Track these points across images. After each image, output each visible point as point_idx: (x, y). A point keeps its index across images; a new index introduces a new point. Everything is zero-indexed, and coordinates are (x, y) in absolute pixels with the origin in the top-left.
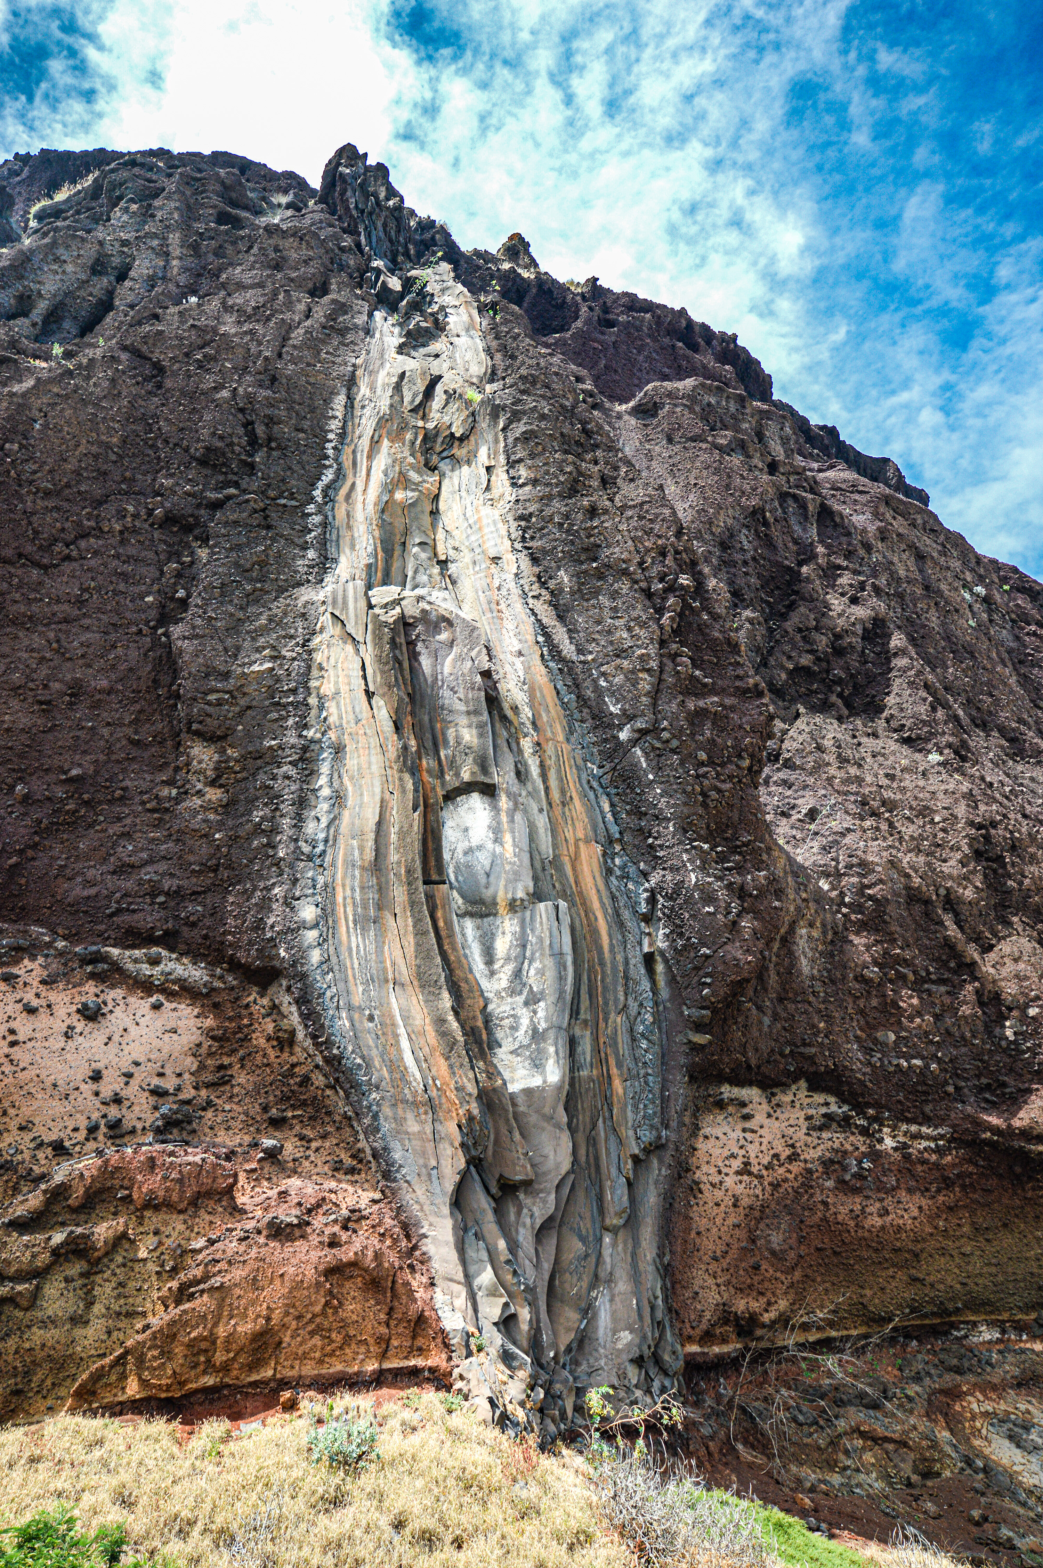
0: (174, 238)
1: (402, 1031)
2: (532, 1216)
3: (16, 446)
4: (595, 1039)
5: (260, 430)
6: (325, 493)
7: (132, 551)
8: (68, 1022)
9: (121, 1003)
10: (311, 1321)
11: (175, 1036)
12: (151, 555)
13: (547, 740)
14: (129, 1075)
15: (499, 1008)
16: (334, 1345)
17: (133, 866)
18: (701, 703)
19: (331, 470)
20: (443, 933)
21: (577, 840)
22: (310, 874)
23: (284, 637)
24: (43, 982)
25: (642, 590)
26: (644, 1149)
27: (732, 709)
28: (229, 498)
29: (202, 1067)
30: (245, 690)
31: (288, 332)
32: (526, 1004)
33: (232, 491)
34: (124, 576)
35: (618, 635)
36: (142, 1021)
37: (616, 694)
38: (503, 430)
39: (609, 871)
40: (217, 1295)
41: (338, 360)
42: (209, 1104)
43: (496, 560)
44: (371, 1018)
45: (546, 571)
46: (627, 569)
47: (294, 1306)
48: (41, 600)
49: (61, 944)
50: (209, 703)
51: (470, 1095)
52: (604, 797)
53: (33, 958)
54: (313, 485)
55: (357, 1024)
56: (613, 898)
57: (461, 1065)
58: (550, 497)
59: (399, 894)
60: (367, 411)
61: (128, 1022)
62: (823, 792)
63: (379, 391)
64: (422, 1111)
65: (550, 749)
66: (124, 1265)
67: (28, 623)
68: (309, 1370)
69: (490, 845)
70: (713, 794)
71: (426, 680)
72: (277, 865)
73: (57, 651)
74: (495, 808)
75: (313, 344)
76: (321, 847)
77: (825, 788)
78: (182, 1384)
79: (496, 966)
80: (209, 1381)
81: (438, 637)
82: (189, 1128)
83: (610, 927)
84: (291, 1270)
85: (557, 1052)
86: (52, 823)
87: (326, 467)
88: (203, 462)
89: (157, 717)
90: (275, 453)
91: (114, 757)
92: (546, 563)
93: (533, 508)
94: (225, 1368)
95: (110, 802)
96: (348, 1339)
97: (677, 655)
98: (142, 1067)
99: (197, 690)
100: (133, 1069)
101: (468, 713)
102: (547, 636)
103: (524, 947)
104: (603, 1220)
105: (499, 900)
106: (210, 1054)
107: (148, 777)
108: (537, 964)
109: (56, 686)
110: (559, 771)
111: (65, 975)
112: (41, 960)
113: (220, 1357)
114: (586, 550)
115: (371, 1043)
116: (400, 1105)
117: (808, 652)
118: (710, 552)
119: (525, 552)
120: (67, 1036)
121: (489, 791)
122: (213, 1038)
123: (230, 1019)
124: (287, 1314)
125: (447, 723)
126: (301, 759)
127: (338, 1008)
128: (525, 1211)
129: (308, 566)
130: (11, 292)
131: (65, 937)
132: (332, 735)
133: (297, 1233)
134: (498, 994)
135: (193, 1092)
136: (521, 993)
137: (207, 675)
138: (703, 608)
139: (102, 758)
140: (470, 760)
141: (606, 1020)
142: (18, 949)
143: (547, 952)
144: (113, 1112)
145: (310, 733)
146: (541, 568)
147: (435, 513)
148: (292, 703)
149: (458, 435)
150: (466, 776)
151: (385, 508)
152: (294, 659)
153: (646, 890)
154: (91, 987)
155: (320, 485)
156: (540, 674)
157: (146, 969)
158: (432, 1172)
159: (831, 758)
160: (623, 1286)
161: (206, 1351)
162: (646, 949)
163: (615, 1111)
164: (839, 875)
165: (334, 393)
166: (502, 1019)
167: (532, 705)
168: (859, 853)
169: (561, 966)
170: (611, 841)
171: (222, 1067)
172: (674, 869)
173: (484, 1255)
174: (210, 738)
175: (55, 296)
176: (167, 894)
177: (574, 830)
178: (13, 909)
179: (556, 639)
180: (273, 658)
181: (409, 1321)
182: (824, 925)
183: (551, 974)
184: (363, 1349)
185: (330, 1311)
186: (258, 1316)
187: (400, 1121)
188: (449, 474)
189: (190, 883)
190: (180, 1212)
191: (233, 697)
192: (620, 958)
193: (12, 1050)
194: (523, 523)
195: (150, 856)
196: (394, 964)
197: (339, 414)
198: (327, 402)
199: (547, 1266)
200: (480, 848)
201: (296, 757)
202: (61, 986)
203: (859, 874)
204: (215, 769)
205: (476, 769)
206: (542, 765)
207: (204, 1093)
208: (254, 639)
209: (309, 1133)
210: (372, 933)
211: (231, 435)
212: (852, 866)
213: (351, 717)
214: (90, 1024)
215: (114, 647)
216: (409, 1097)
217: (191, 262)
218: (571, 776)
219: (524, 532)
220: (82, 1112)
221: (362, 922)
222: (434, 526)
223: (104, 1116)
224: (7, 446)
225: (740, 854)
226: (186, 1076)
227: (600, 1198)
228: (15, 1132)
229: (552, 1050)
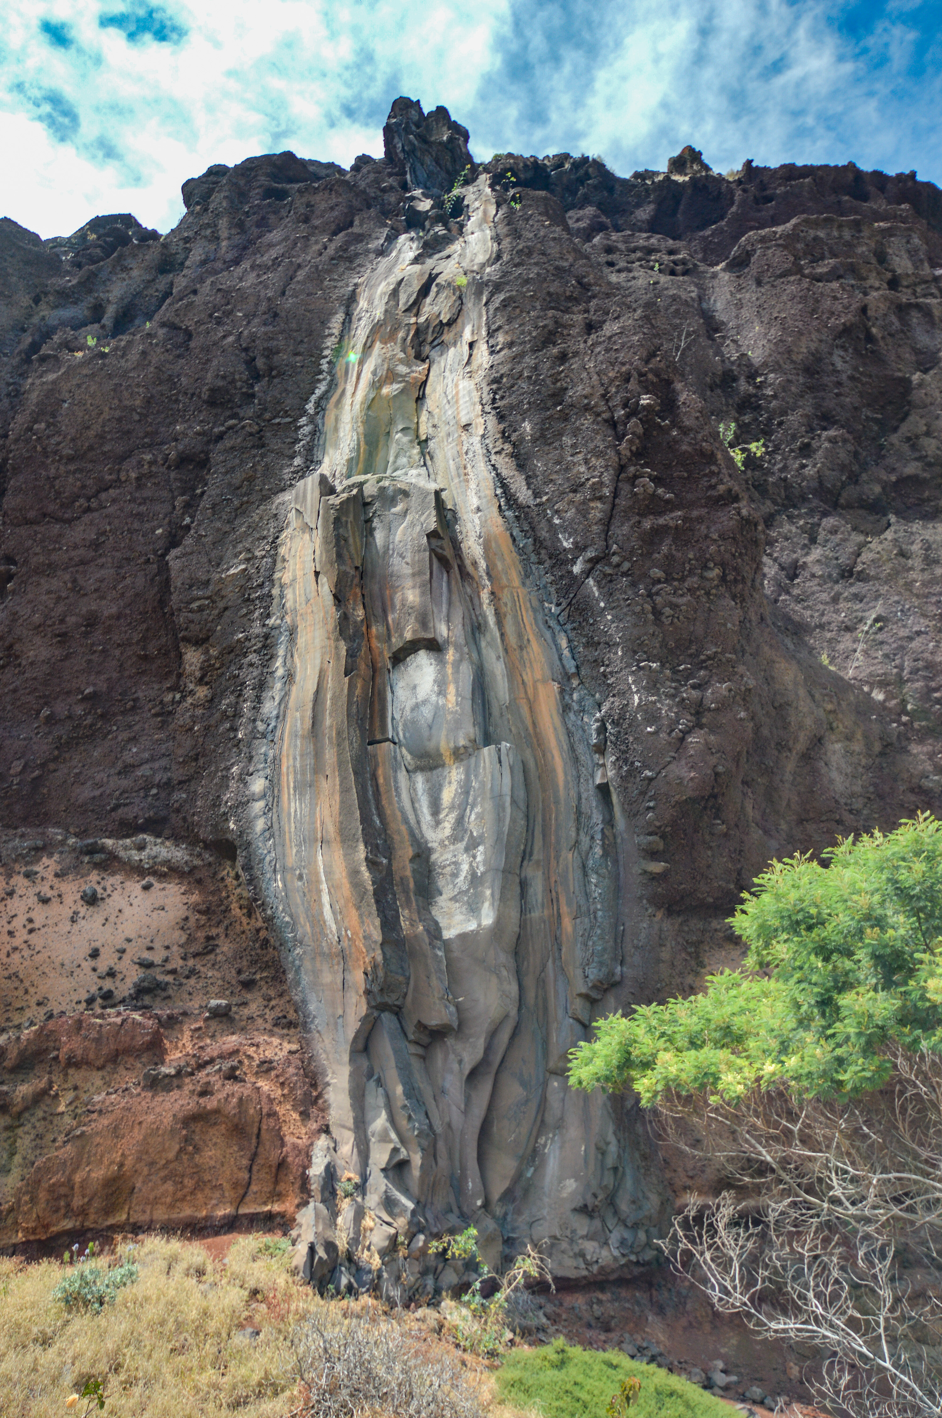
0: (223, 223)
1: (324, 887)
2: (460, 1062)
3: (43, 425)
4: (547, 878)
5: (260, 363)
6: (318, 404)
7: (147, 493)
8: (74, 908)
9: (119, 887)
10: (165, 1166)
11: (162, 913)
12: (165, 494)
13: (502, 588)
14: (123, 951)
15: (441, 857)
16: (186, 1190)
17: (134, 766)
18: (661, 521)
19: (324, 383)
20: (382, 789)
21: (535, 682)
22: (263, 750)
23: (258, 539)
24: (57, 875)
25: (606, 421)
26: (594, 987)
27: (700, 520)
28: (230, 428)
29: (191, 939)
30: (223, 593)
31: (295, 271)
32: (467, 850)
33: (232, 422)
34: (139, 516)
35: (575, 471)
36: (135, 902)
37: (567, 528)
38: (486, 304)
39: (566, 708)
40: (78, 1143)
41: (340, 284)
42: (193, 972)
43: (466, 427)
44: (300, 877)
45: (510, 426)
46: (588, 404)
47: (147, 1152)
48: (60, 549)
49: (71, 841)
50: (191, 611)
51: (376, 942)
52: (563, 635)
53: (50, 855)
54: (307, 400)
55: (288, 884)
56: (569, 734)
57: (370, 913)
58: (521, 355)
59: (330, 755)
60: (363, 323)
61: (123, 904)
62: (896, 598)
63: (376, 302)
64: (335, 962)
65: (505, 596)
66: (44, 1119)
67: (50, 569)
68: (160, 1214)
69: (434, 698)
70: (667, 611)
71: (377, 552)
72: (237, 745)
73: (73, 590)
74: (441, 662)
75: (317, 276)
76: (273, 724)
77: (899, 594)
78: (46, 1227)
79: (441, 816)
80: (68, 1224)
81: (394, 510)
82: (164, 994)
83: (565, 764)
84: (151, 1117)
85: (492, 895)
86: (73, 738)
87: (319, 381)
88: (212, 403)
89: (162, 632)
90: (276, 381)
91: (127, 673)
92: (511, 418)
93: (504, 370)
94: (83, 1212)
95: (123, 713)
96: (200, 1185)
97: (636, 477)
98: (133, 943)
99: (181, 601)
100: (126, 945)
101: (414, 575)
102: (504, 486)
103: (467, 793)
104: (547, 1063)
105: (442, 751)
106: (199, 927)
107: (156, 686)
108: (478, 809)
109: (71, 620)
110: (515, 617)
111: (75, 867)
112: (56, 857)
113: (77, 1202)
114: (553, 395)
115: (299, 901)
116: (319, 959)
117: (916, 459)
118: (789, 381)
119: (493, 412)
120: (73, 921)
121: (434, 646)
122: (199, 912)
123: (213, 893)
124: (139, 1160)
125: (394, 589)
126: (264, 646)
127: (275, 871)
128: (452, 1056)
129: (293, 472)
130: (85, 304)
131: (76, 835)
132: (288, 619)
133: (175, 1082)
134: (442, 843)
135: (181, 962)
136: (462, 840)
137: (191, 587)
138: (674, 424)
139: (115, 675)
140: (412, 619)
141: (557, 858)
142: (37, 849)
143: (488, 795)
144: (108, 984)
145: (271, 622)
146: (506, 424)
147: (420, 399)
148: (258, 598)
149: (445, 321)
150: (408, 635)
151: (370, 405)
152: (264, 557)
153: (597, 720)
154: (94, 876)
155: (313, 398)
156: (496, 524)
157: (136, 856)
158: (337, 1021)
159: (917, 563)
160: (574, 1131)
161: (66, 1196)
162: (598, 781)
163: (564, 950)
164: (901, 681)
165: (332, 313)
166: (445, 867)
167: (487, 556)
168: (926, 655)
169: (499, 807)
170: (568, 677)
171: (209, 938)
172: (622, 694)
173: (381, 1101)
174: (199, 642)
175: (122, 299)
176: (158, 786)
177: (532, 672)
178: (38, 816)
179: (513, 488)
180: (248, 560)
181: (270, 1166)
182: (866, 737)
183: (489, 818)
184: (217, 1194)
185: (185, 1157)
186: (112, 1163)
187: (316, 973)
188: (437, 359)
189: (177, 774)
190: (99, 1069)
191: (214, 602)
192: (573, 793)
193: (30, 936)
194: (494, 386)
195: (152, 756)
196: (323, 823)
197: (336, 332)
198: (324, 323)
199: (478, 1112)
200: (425, 702)
201: (259, 645)
202: (71, 877)
203: (925, 678)
204: (201, 669)
205: (417, 626)
206: (497, 613)
207: (191, 963)
208: (234, 547)
209: (272, 993)
210: (308, 797)
211: (233, 374)
212: (918, 670)
213: (303, 598)
214: (91, 909)
215: (124, 578)
216: (326, 950)
217: (237, 240)
218: (528, 618)
219: (495, 393)
220: (83, 986)
221: (300, 788)
222: (418, 411)
223: (100, 989)
224: (36, 426)
225: (706, 668)
226: (175, 948)
227: (546, 1042)
228: (35, 1007)
229: (488, 892)
